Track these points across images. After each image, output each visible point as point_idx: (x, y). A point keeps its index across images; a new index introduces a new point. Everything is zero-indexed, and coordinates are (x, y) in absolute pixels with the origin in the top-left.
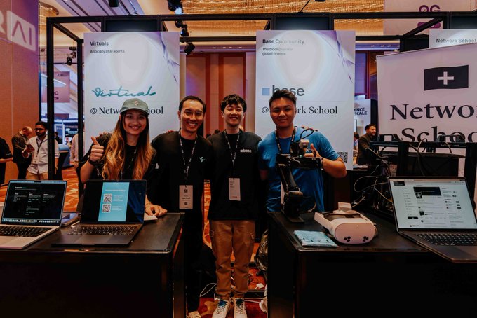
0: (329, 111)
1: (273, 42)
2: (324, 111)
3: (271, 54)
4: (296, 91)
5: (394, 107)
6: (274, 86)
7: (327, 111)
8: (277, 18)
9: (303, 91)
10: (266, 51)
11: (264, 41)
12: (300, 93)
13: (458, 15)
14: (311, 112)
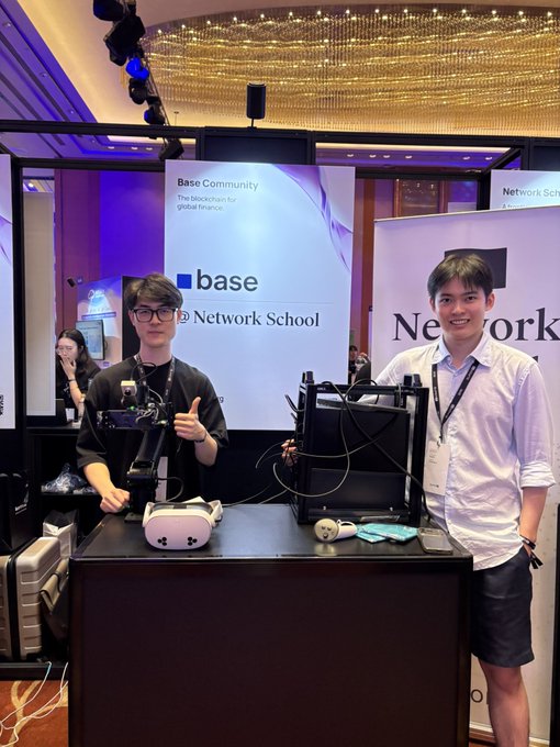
0: (304, 321)
1: (197, 184)
2: (294, 322)
3: (195, 207)
4: (242, 282)
5: (399, 317)
6: (199, 271)
7: (299, 321)
8: (206, 136)
9: (256, 283)
10: (185, 203)
11: (180, 182)
12: (250, 286)
13: (543, 144)
14: (271, 322)
